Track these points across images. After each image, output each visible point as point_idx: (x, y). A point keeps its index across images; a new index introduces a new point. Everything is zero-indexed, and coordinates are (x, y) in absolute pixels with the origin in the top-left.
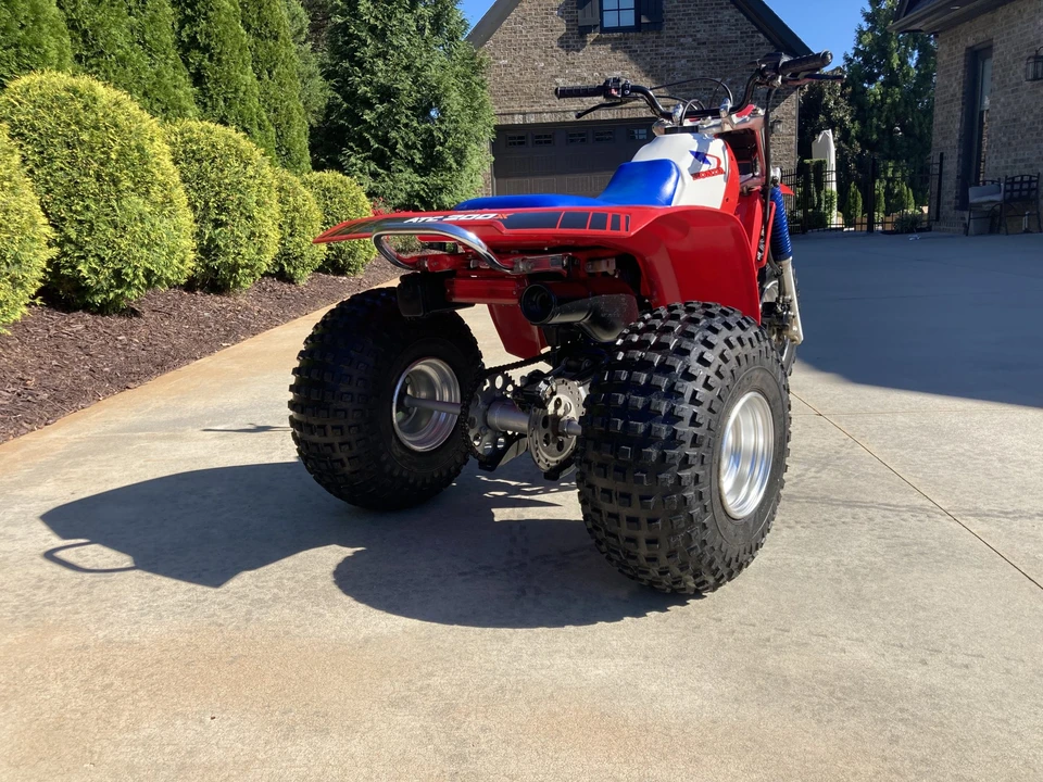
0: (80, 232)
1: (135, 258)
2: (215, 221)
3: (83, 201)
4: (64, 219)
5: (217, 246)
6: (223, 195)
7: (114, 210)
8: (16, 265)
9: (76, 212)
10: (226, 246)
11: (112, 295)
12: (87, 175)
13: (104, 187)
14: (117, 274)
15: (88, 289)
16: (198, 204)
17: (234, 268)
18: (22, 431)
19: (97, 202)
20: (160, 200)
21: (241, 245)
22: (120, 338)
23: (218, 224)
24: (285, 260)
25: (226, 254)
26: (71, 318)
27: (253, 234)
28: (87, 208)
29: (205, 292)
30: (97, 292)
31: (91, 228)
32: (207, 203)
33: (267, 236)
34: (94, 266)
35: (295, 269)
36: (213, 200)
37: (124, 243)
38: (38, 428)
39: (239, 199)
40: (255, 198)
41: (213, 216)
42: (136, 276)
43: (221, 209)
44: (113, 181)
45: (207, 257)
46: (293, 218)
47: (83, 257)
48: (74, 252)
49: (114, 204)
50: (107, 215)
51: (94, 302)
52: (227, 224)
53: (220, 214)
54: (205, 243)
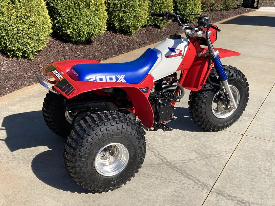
0: (68, 20)
1: (83, 29)
2: (124, 11)
3: (70, 11)
4: (64, 16)
5: (123, 20)
6: (127, 2)
7: (78, 14)
8: (38, 36)
9: (67, 14)
10: (126, 20)
11: (77, 39)
12: (72, 3)
13: (76, 7)
14: (79, 33)
15: (70, 37)
16: (118, 5)
17: (129, 27)
18: (31, 84)
19: (73, 11)
20: (94, 10)
21: (131, 20)
22: (78, 53)
23: (125, 12)
24: (157, 21)
25: (126, 22)
26: (65, 45)
27: (135, 16)
28: (71, 13)
29: (120, 34)
30: (73, 38)
31: (71, 20)
32: (121, 5)
33: (141, 16)
34: (72, 31)
35: (160, 24)
36: (123, 4)
37: (80, 24)
38: (35, 84)
39: (132, 4)
40: (138, 3)
41: (123, 9)
42: (84, 34)
43: (126, 7)
44: (79, 5)
45: (121, 23)
46: (161, 6)
47: (69, 28)
48: (66, 26)
49: (78, 12)
50: (76, 15)
51: (73, 41)
52: (127, 12)
53: (125, 9)
54: (120, 18)
